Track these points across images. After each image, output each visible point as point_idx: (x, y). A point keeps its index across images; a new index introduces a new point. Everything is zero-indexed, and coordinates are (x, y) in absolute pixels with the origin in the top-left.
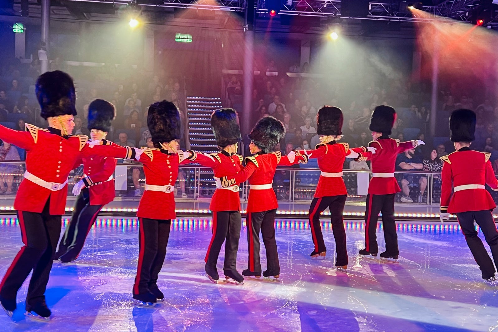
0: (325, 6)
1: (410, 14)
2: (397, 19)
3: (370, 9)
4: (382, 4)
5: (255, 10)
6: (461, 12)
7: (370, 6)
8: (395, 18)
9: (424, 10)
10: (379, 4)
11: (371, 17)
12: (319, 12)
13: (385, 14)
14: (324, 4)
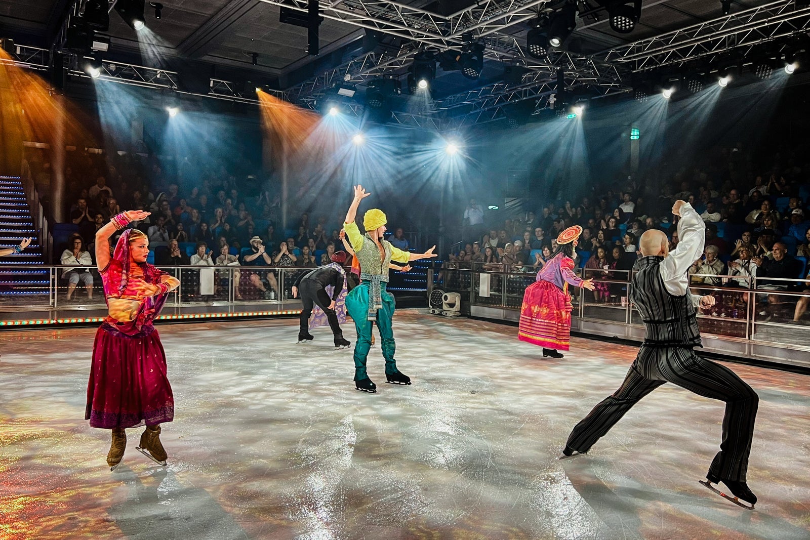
0: (158, 76)
1: (256, 97)
2: (242, 100)
3: (211, 85)
4: (225, 82)
5: (64, 71)
6: (309, 100)
7: (212, 82)
8: (241, 99)
9: (271, 94)
10: (222, 81)
11: (212, 95)
12: (151, 82)
13: (228, 93)
14: (157, 74)
